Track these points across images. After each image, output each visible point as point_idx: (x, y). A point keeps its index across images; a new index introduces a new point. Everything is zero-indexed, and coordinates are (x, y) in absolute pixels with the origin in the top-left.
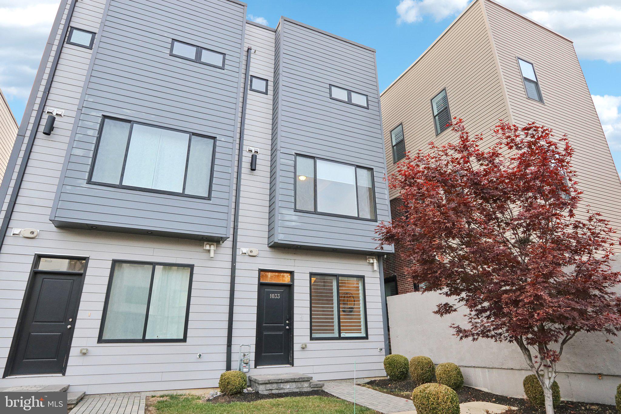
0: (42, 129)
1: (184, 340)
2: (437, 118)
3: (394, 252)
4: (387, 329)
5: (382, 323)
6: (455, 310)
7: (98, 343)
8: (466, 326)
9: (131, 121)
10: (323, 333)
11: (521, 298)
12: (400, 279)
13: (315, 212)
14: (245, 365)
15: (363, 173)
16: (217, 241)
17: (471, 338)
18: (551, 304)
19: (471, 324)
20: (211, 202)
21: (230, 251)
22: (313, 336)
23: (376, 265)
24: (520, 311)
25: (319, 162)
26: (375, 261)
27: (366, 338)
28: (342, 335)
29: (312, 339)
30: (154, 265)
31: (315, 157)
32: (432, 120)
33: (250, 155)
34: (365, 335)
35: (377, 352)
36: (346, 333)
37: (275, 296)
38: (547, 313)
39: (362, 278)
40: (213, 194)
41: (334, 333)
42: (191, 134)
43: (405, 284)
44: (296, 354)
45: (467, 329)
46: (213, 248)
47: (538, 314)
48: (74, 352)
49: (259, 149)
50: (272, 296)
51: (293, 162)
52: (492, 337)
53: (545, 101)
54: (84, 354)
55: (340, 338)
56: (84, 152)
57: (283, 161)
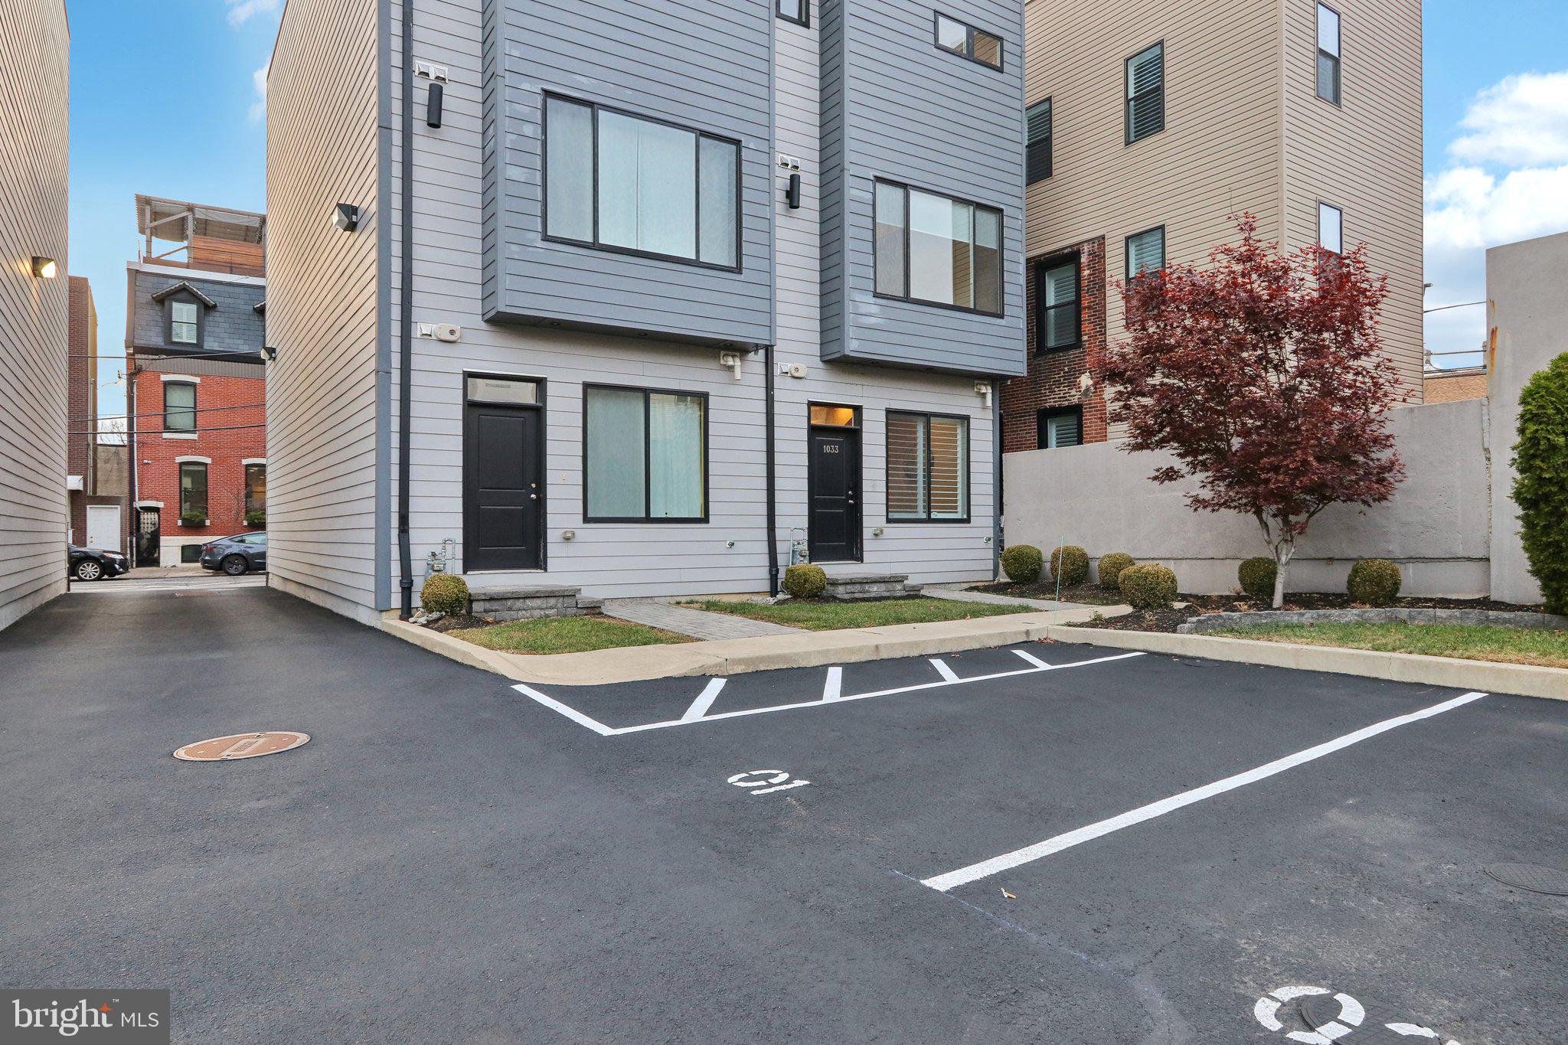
0: (420, 112)
1: (705, 519)
2: (1132, 103)
3: (1025, 374)
4: (998, 507)
5: (991, 498)
6: (1183, 476)
7: (584, 523)
8: (1206, 494)
9: (593, 103)
10: (906, 512)
11: (1285, 463)
12: (1010, 422)
13: (907, 299)
14: (802, 559)
15: (988, 220)
16: (740, 349)
17: (1209, 509)
18: (1317, 471)
19: (1213, 493)
20: (742, 277)
21: (761, 369)
22: (890, 517)
23: (989, 397)
24: (1281, 477)
25: (913, 194)
26: (990, 390)
27: (968, 521)
28: (933, 516)
29: (889, 521)
30: (646, 393)
31: (907, 185)
32: (1122, 107)
33: (788, 173)
34: (965, 517)
35: (982, 543)
36: (938, 512)
37: (831, 448)
38: (1311, 480)
39: (966, 419)
40: (746, 262)
41: (917, 512)
42: (698, 132)
43: (1020, 430)
44: (867, 545)
45: (1207, 498)
46: (737, 363)
47: (1301, 481)
48: (553, 536)
49: (798, 160)
50: (827, 449)
51: (870, 196)
52: (1235, 507)
53: (1343, 102)
54: (567, 539)
55: (929, 520)
56: (528, 173)
57: (855, 192)
